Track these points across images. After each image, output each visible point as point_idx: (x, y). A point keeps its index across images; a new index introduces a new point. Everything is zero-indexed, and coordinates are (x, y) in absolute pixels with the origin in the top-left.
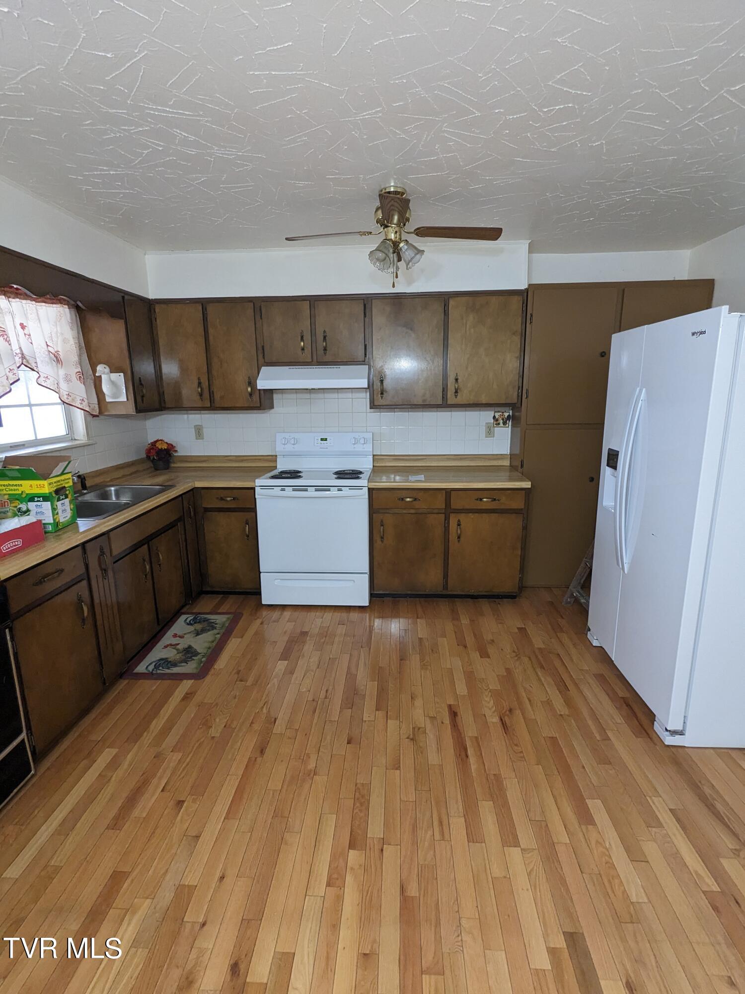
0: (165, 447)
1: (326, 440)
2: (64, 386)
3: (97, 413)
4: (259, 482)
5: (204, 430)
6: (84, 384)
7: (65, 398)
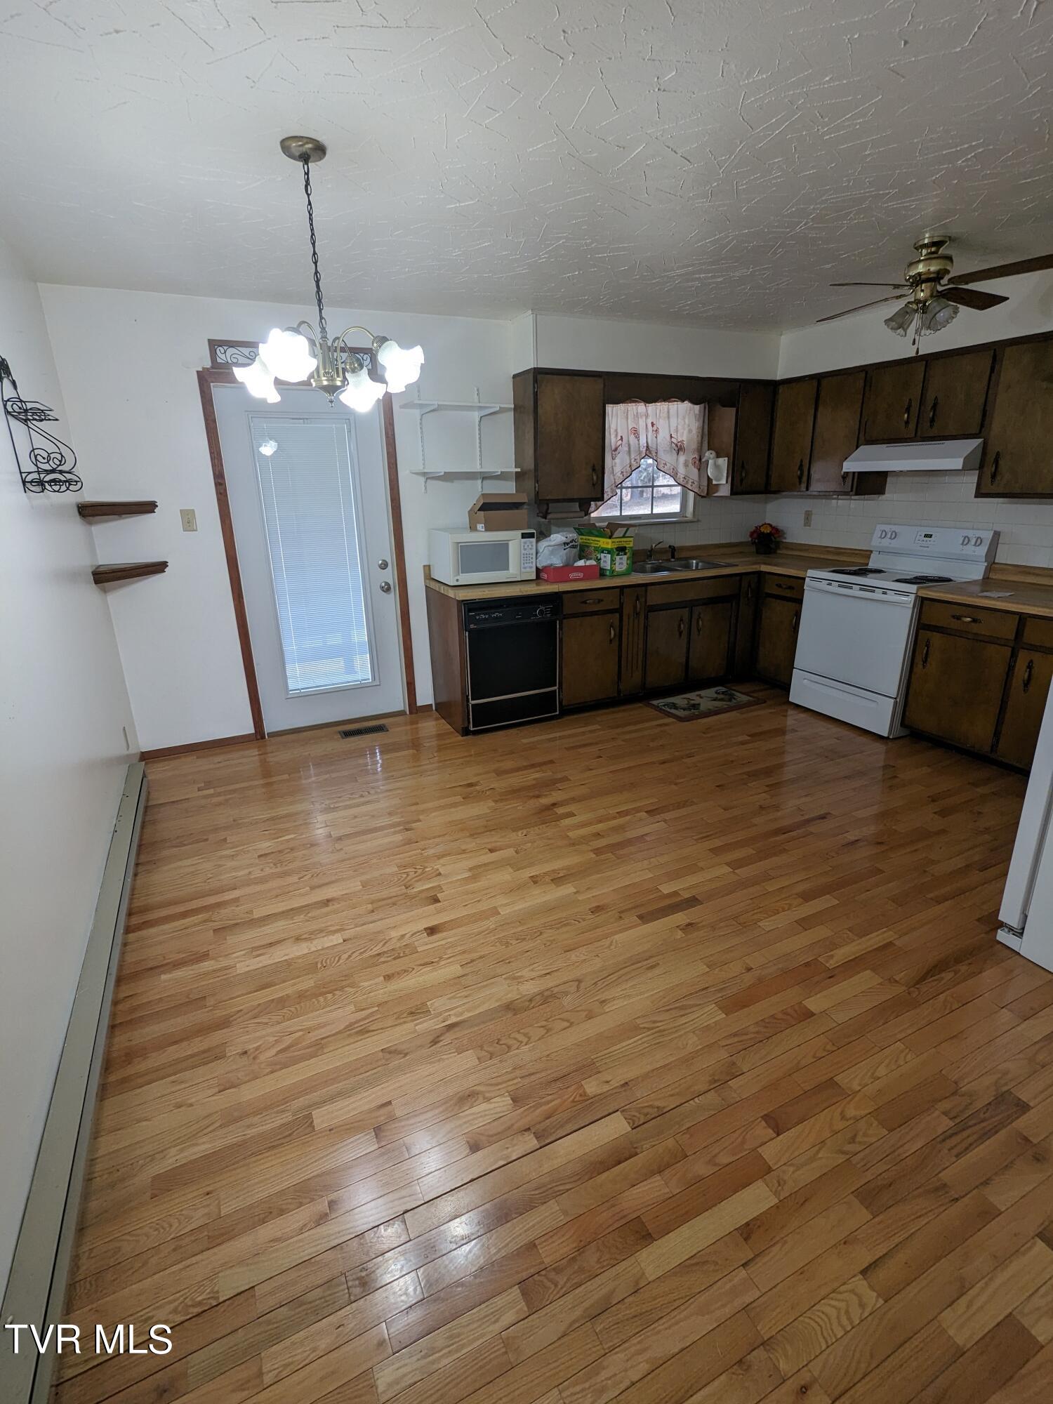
0: (768, 530)
1: (930, 536)
2: (682, 471)
3: (704, 494)
4: (811, 573)
5: (813, 516)
6: (699, 470)
7: (681, 481)
